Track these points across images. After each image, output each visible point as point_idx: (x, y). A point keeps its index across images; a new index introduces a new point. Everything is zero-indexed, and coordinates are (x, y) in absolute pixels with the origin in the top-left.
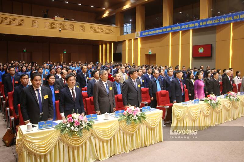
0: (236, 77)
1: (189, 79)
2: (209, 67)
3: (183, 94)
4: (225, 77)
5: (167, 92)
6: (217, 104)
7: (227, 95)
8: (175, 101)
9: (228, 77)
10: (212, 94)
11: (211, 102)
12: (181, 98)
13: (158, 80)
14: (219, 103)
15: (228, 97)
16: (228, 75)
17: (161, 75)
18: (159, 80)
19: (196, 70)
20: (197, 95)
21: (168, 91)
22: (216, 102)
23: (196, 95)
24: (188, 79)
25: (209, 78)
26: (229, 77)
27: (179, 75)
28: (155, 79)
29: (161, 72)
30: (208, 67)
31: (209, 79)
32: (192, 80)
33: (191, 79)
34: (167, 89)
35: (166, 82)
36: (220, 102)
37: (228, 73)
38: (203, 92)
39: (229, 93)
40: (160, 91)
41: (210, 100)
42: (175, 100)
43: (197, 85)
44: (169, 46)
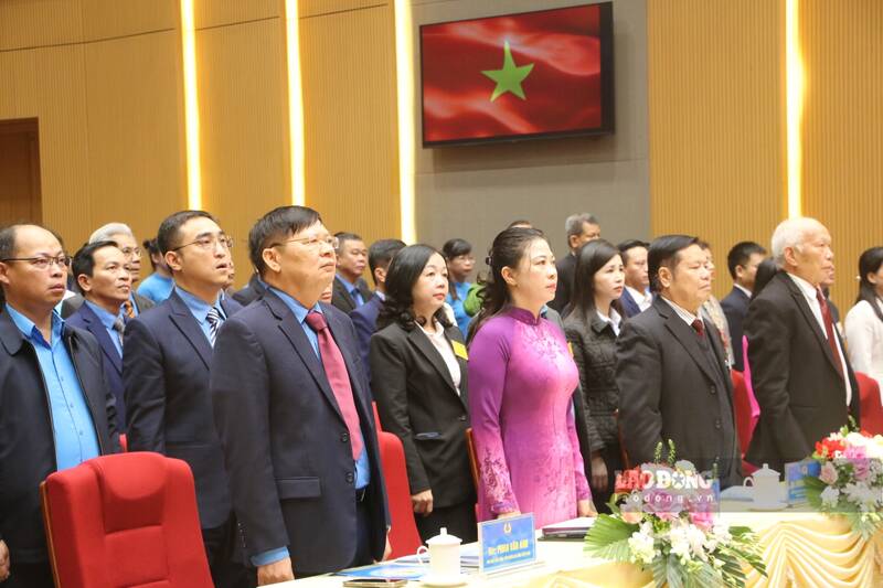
0: (864, 304)
1: (408, 327)
2: (589, 228)
3: (361, 478)
4: (772, 293)
5: (172, 475)
6: (730, 567)
7: (818, 467)
8: (282, 562)
9: (797, 295)
10: (663, 461)
11: (663, 546)
12: (350, 522)
13: (56, 341)
14: (743, 554)
15: (830, 495)
16: (795, 270)
17: (96, 306)
18: (70, 341)
19: (464, 263)
20: (503, 477)
21: (181, 465)
22: (711, 546)
23: (499, 481)
24: (392, 332)
25: (605, 319)
26: (809, 293)
27: (296, 259)
28: (26, 324)
29: (99, 272)
30: (577, 231)
31: (609, 328)
32: (436, 336)
33: (427, 331)
34: (177, 433)
35: (164, 361)
36: (756, 540)
37: (792, 250)
38: (562, 446)
39: (836, 446)
40: (90, 463)
41: (646, 528)
42: (275, 546)
43: (498, 372)
44: (175, 28)
